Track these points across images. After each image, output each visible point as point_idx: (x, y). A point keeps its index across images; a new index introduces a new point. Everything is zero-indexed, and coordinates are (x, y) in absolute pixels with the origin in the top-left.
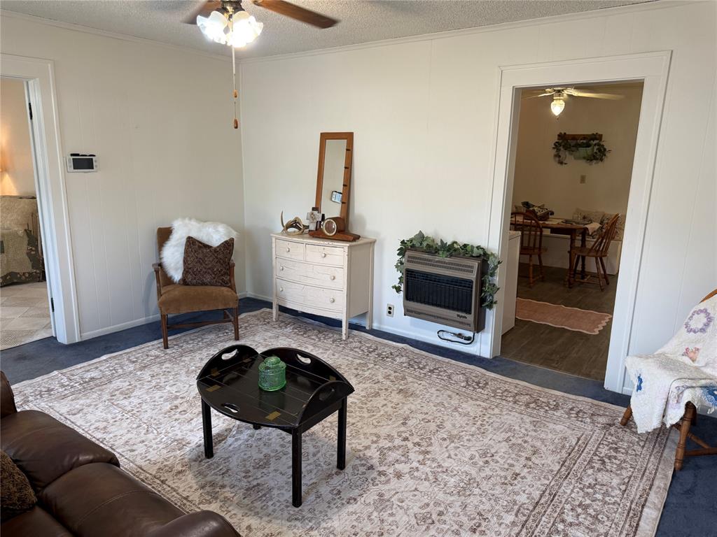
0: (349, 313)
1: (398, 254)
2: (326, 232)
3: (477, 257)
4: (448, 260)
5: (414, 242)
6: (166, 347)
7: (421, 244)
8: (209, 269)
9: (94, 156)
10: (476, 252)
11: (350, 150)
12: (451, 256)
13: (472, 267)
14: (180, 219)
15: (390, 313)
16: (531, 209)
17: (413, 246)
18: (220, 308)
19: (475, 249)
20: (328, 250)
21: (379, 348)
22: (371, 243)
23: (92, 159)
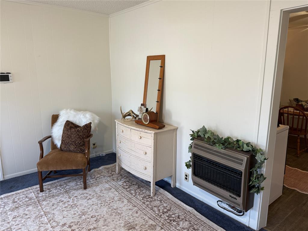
0: (156, 178)
1: (191, 140)
2: (144, 121)
3: (247, 151)
4: (223, 151)
5: (200, 133)
6: (42, 190)
7: (204, 136)
8: (73, 142)
9: (10, 73)
10: (246, 148)
11: (163, 67)
12: (226, 148)
13: (242, 160)
14: (65, 110)
15: (186, 179)
16: (300, 103)
17: (199, 136)
18: (73, 169)
19: (245, 146)
20: (143, 134)
21: (172, 209)
22: (174, 129)
23: (8, 75)
